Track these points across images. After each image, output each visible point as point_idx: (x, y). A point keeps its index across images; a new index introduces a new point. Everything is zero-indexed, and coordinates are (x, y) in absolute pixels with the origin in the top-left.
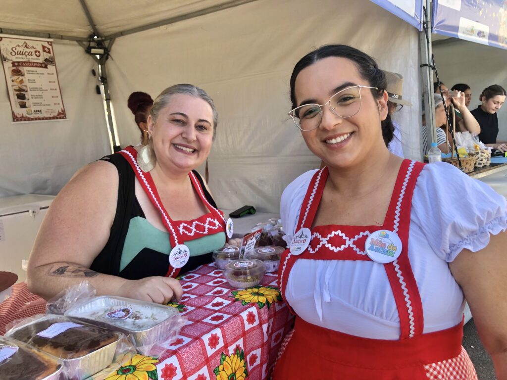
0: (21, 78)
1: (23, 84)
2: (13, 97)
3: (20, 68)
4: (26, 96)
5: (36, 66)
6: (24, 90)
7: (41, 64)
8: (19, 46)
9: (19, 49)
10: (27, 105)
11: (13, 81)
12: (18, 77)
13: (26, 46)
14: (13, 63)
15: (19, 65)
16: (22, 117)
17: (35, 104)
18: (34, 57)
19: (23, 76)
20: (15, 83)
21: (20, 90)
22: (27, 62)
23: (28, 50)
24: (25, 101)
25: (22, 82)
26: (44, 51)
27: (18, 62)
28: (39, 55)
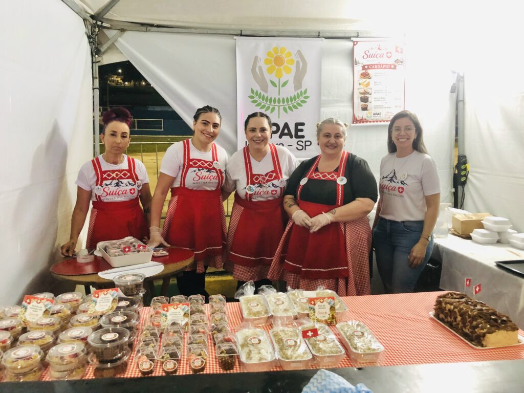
0: (368, 80)
1: (369, 87)
2: (357, 101)
3: (369, 71)
4: (369, 99)
5: (385, 68)
6: (368, 93)
7: (390, 65)
8: (372, 49)
9: (371, 52)
10: (368, 108)
11: (360, 84)
12: (365, 80)
13: (379, 48)
14: (364, 68)
15: (368, 68)
16: (362, 119)
17: (376, 107)
18: (385, 58)
19: (370, 78)
20: (361, 86)
21: (365, 93)
22: (377, 65)
23: (380, 52)
24: (367, 104)
25: (368, 84)
26: (397, 51)
27: (368, 66)
28: (391, 56)
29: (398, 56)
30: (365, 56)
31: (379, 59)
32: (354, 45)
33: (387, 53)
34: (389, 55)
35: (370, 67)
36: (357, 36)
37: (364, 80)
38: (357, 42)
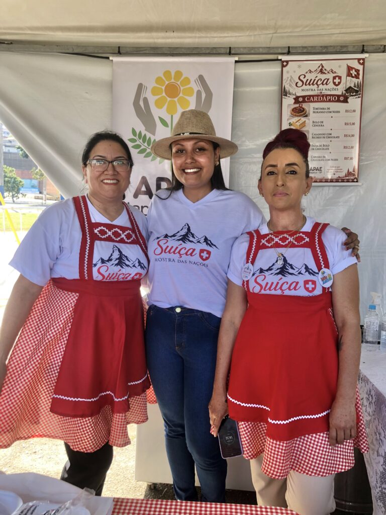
0: (303, 119)
3: (305, 106)
7: (339, 96)
9: (310, 77)
11: (290, 124)
14: (297, 100)
15: (304, 101)
17: (315, 159)
19: (306, 116)
22: (317, 96)
26: (349, 75)
27: (304, 97)
28: (339, 83)
29: (352, 82)
30: (300, 84)
31: (321, 87)
32: (283, 66)
35: (307, 99)
37: (296, 119)
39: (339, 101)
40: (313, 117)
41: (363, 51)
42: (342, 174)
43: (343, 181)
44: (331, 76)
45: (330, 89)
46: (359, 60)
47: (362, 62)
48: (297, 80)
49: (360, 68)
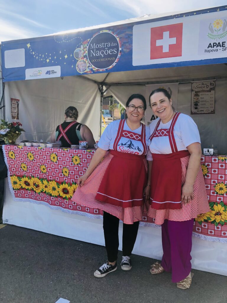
0: (198, 97)
1: (198, 100)
2: (193, 105)
3: (198, 93)
4: (198, 104)
5: (205, 92)
6: (198, 102)
7: (208, 90)
8: (200, 85)
9: (199, 86)
10: (198, 108)
11: (194, 99)
13: (203, 85)
14: (196, 92)
15: (198, 92)
16: (195, 113)
17: (201, 108)
18: (206, 88)
20: (195, 99)
21: (197, 102)
22: (202, 91)
23: (203, 86)
24: (197, 106)
25: (198, 98)
26: (211, 85)
27: (198, 91)
28: (208, 87)
29: (212, 87)
30: (197, 88)
31: (203, 88)
32: (192, 84)
33: (207, 86)
34: (207, 87)
35: (199, 92)
36: (193, 81)
37: (196, 97)
38: (193, 83)
39: (208, 92)
40: (201, 96)
41: (214, 79)
42: (210, 112)
43: (210, 114)
44: (205, 86)
45: (205, 89)
46: (213, 81)
47: (215, 82)
48: (196, 87)
49: (214, 83)
